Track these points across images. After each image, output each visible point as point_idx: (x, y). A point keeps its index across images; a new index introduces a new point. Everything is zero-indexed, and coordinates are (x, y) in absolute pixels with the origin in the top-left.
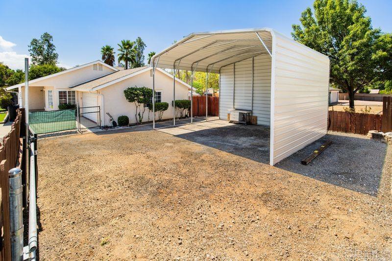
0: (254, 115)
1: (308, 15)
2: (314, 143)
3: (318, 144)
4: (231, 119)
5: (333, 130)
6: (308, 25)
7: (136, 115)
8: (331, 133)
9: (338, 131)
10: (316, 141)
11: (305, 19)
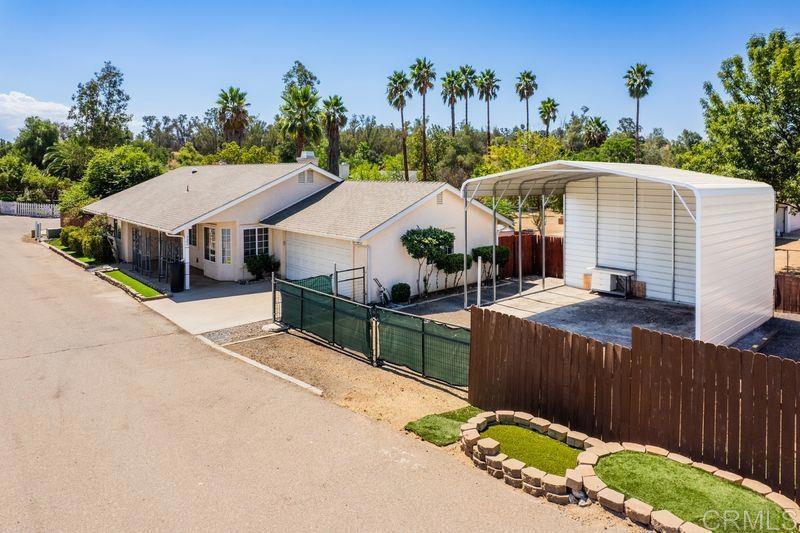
0: (638, 279)
1: (734, 68)
2: (751, 334)
3: (757, 335)
4: (594, 286)
5: (785, 310)
6: (734, 87)
7: (418, 281)
8: (780, 315)
9: (792, 312)
10: (754, 330)
11: (729, 74)
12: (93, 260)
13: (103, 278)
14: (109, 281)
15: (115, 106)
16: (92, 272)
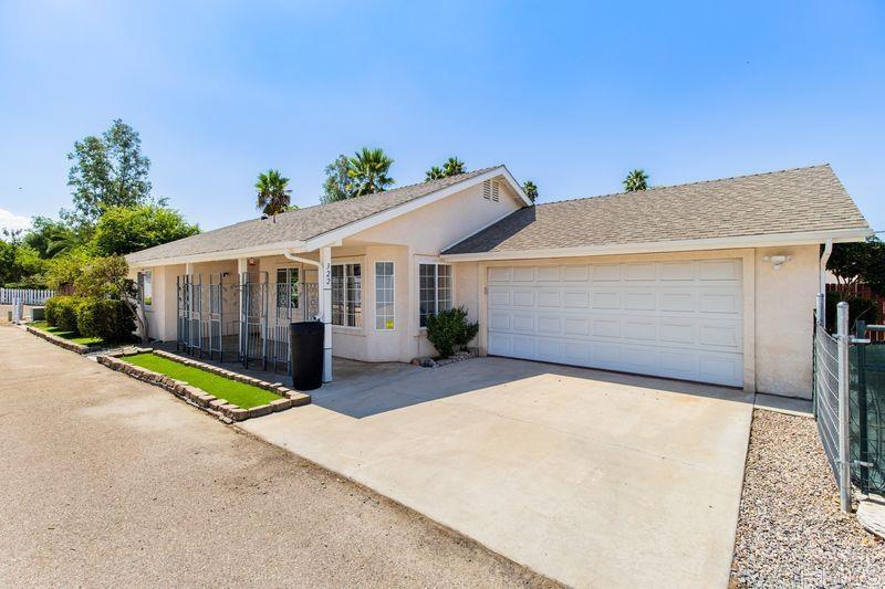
12: (96, 340)
13: (115, 367)
14: (131, 373)
15: (132, 172)
16: (93, 358)
